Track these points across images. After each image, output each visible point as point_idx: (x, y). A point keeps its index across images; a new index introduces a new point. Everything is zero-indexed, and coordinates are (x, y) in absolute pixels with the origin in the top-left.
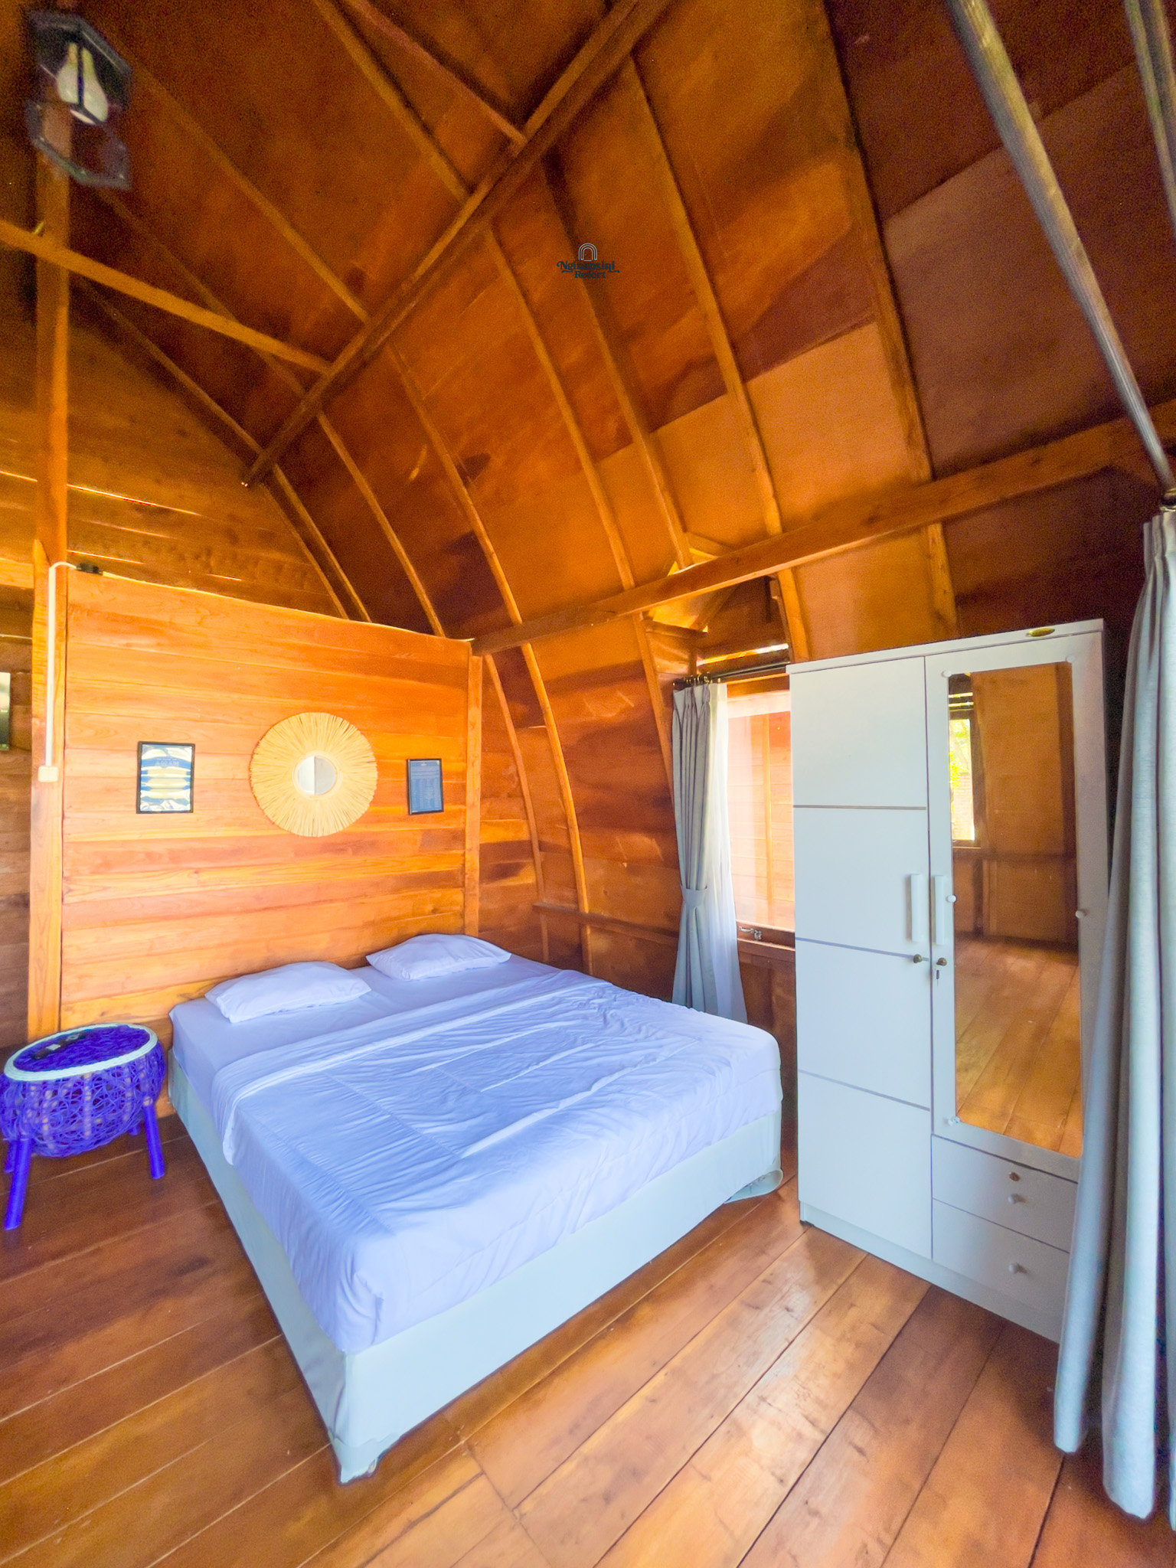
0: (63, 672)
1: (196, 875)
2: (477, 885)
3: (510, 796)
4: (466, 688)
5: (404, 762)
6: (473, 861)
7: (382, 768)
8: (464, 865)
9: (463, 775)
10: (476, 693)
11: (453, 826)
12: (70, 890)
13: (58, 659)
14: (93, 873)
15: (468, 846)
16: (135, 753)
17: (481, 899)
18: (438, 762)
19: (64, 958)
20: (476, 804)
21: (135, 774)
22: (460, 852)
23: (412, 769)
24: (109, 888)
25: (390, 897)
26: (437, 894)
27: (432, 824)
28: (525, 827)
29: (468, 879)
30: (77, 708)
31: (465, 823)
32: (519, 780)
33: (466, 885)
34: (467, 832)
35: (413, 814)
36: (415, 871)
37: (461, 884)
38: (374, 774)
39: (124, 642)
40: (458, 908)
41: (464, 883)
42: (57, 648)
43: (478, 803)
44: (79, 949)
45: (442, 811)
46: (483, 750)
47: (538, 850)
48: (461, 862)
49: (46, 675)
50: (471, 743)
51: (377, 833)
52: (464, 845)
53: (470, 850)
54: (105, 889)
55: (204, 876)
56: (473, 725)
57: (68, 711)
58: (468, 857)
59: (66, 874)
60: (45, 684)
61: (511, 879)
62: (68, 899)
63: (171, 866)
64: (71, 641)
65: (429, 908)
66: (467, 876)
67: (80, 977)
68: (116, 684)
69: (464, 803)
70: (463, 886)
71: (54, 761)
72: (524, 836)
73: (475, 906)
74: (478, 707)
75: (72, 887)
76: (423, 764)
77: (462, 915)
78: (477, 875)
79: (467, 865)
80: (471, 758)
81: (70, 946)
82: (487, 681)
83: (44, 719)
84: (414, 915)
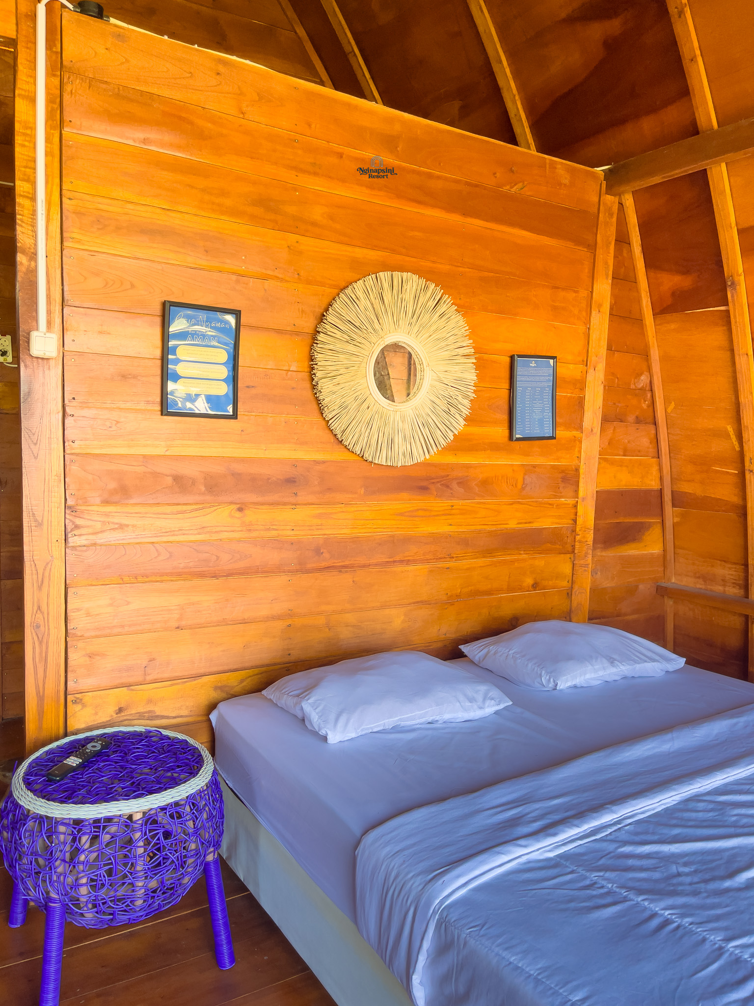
0: (57, 180)
1: (238, 514)
2: (590, 552)
3: (638, 421)
4: (592, 247)
5: (508, 360)
6: (587, 514)
7: (481, 366)
8: (575, 521)
9: (580, 384)
10: (606, 257)
11: (565, 461)
12: (77, 527)
13: (50, 158)
14: (106, 502)
15: (581, 493)
16: (158, 320)
17: (594, 572)
18: (551, 361)
19: (70, 626)
20: (595, 430)
21: (158, 353)
22: (571, 501)
23: (519, 371)
24: (127, 526)
25: (481, 561)
26: (540, 562)
27: (539, 458)
28: (655, 470)
29: (580, 542)
30: (79, 242)
31: (579, 458)
32: (653, 397)
33: (576, 551)
34: (581, 471)
35: (518, 439)
36: (512, 525)
37: (570, 549)
38: (471, 376)
39: (141, 136)
40: (565, 584)
41: (573, 547)
42: (48, 140)
43: (597, 430)
44: (88, 614)
45: (553, 438)
46: (609, 348)
47: (670, 504)
48: (573, 517)
49: (34, 184)
50: (594, 336)
51: (468, 467)
52: (577, 491)
53: (583, 499)
54: (122, 527)
55: (251, 515)
56: (600, 306)
57: (65, 244)
58: (580, 509)
59: (70, 502)
60: (33, 199)
61: (633, 545)
62: (72, 541)
63: (208, 498)
64: (66, 130)
65: (529, 581)
66: (578, 538)
67: (90, 656)
68: (130, 206)
69: (580, 428)
70: (573, 552)
71: (49, 324)
72: (653, 483)
73: (585, 581)
74: (607, 278)
75: (79, 522)
76: (533, 363)
77: (569, 594)
78: (590, 537)
79: (580, 521)
80: (593, 358)
81: (78, 610)
82: (622, 240)
83: (33, 256)
84: (510, 589)
